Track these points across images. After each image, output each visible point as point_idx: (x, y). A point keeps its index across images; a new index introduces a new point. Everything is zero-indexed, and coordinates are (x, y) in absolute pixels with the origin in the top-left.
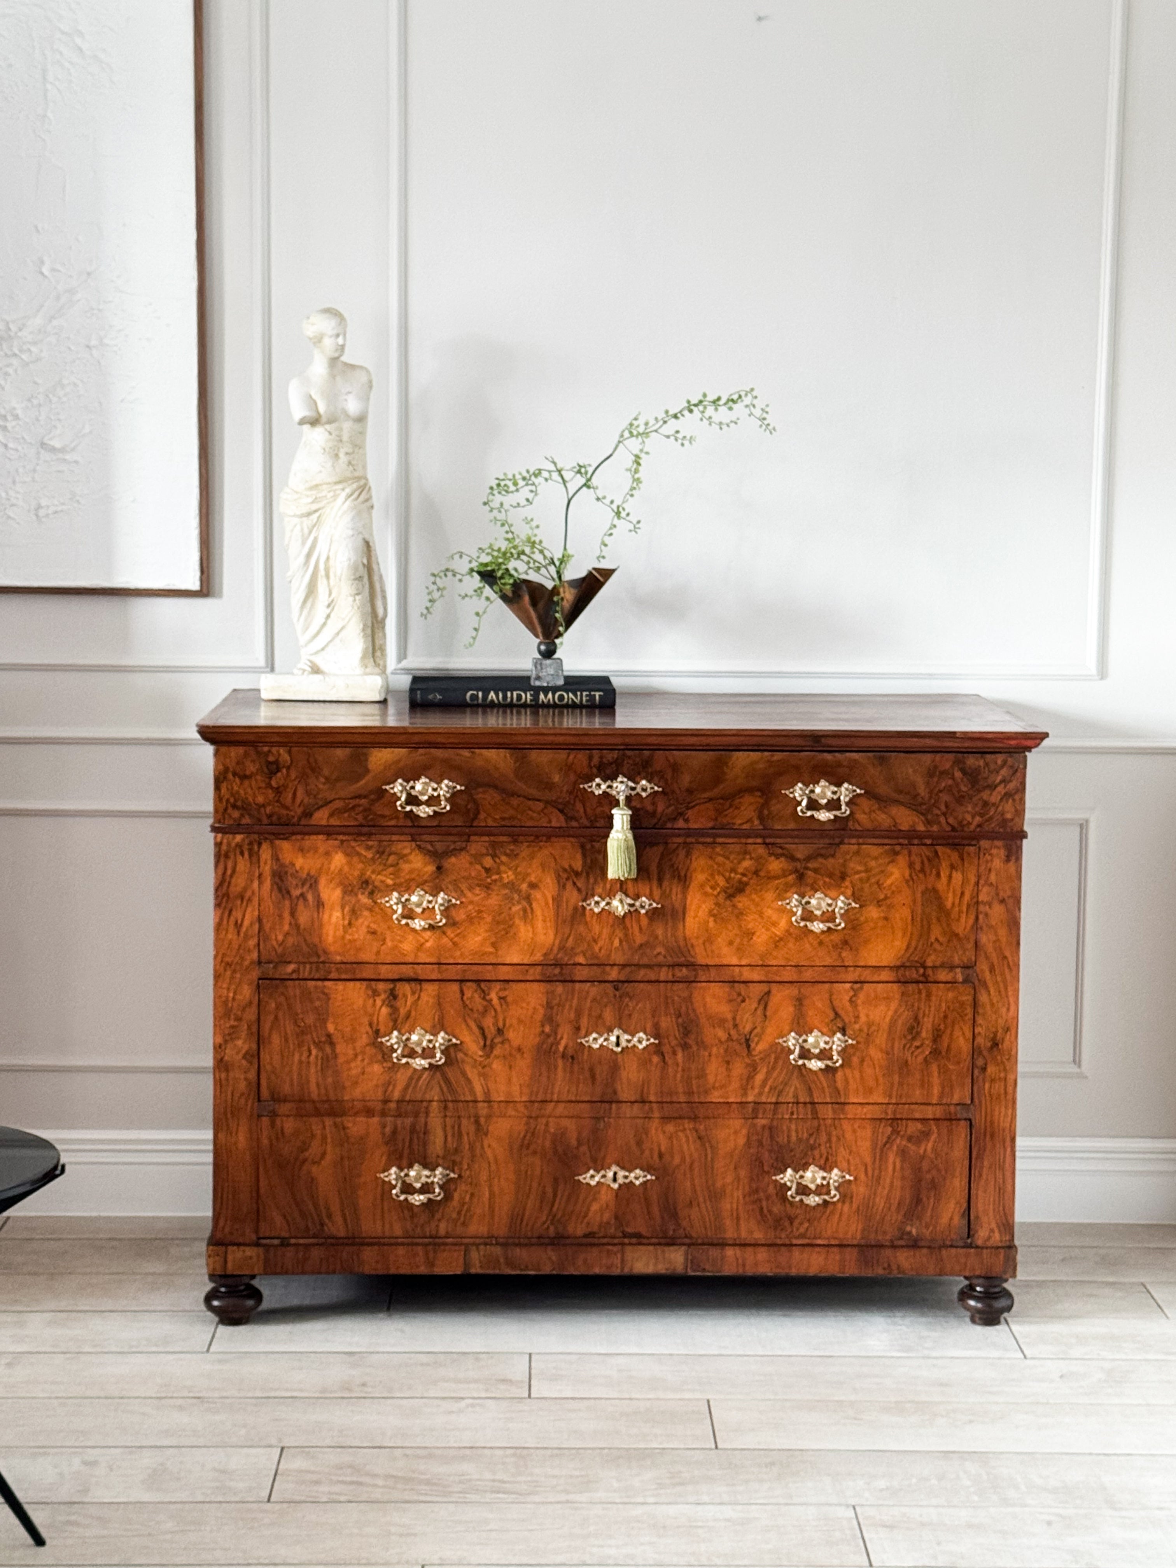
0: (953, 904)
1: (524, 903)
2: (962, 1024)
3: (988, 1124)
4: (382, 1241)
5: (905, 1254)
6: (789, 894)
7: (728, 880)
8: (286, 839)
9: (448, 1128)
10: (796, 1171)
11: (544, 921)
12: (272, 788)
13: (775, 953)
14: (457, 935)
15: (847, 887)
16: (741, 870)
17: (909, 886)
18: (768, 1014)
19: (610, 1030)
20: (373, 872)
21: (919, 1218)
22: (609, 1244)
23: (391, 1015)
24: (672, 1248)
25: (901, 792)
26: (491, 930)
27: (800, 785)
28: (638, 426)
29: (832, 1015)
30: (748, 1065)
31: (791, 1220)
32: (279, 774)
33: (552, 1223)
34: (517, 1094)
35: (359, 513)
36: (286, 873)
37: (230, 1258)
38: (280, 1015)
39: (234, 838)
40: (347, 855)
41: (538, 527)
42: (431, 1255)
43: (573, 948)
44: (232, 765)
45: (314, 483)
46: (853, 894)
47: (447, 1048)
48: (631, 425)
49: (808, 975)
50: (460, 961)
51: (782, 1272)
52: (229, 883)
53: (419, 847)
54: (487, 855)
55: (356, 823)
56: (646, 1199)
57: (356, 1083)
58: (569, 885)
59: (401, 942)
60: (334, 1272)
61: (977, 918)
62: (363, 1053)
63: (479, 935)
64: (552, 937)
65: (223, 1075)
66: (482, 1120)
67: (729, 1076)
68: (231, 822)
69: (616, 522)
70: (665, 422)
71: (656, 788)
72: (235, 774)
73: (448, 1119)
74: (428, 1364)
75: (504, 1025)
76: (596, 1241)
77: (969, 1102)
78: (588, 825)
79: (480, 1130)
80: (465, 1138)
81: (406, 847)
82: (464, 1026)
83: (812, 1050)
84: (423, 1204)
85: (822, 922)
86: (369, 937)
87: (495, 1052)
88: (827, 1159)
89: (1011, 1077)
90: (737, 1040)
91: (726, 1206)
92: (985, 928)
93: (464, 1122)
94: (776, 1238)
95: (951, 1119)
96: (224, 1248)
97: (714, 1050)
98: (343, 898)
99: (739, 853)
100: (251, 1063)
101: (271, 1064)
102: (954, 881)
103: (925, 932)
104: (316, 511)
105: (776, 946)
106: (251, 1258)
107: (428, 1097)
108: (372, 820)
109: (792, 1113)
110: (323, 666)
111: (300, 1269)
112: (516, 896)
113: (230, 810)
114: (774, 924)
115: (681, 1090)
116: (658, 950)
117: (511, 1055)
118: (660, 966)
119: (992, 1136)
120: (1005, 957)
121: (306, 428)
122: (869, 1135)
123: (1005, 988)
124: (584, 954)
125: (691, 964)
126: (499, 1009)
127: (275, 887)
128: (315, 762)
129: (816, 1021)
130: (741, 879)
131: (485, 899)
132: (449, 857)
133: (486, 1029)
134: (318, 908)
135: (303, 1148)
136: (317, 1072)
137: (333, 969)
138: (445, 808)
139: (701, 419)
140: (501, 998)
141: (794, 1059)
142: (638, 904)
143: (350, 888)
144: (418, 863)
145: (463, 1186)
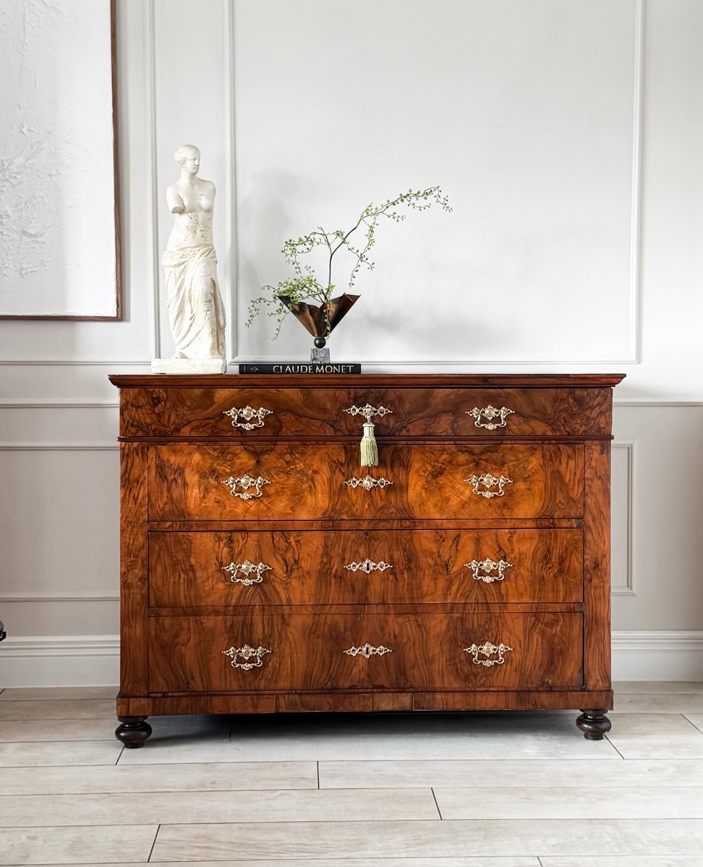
0: (570, 480)
1: (310, 483)
2: (576, 553)
3: (594, 615)
4: (225, 693)
5: (545, 696)
6: (470, 475)
7: (433, 468)
8: (164, 445)
9: (265, 622)
10: (477, 645)
11: (322, 493)
12: (155, 413)
13: (463, 512)
14: (269, 503)
15: (505, 471)
16: (441, 461)
17: (543, 469)
18: (459, 548)
19: (363, 560)
21: (553, 673)
22: (364, 693)
23: (230, 552)
24: (403, 694)
25: (537, 412)
26: (290, 499)
27: (476, 408)
28: (372, 209)
29: (498, 549)
30: (447, 580)
31: (475, 676)
32: (160, 405)
33: (329, 680)
34: (307, 600)
35: (208, 264)
36: (165, 465)
37: (131, 705)
38: (162, 554)
39: (132, 445)
40: (202, 454)
41: (313, 271)
42: (255, 701)
43: (340, 510)
44: (131, 400)
45: (182, 247)
46: (509, 474)
47: (264, 572)
48: (367, 210)
49: (483, 524)
50: (271, 519)
51: (470, 708)
52: (130, 472)
53: (245, 449)
54: (287, 453)
55: (207, 435)
56: (386, 664)
57: (209, 595)
58: (337, 471)
59: (235, 507)
60: (196, 714)
61: (584, 488)
62: (213, 576)
63: (283, 502)
64: (327, 503)
65: (127, 592)
66: (286, 616)
67: (436, 587)
68: (131, 435)
69: (360, 263)
70: (387, 207)
71: (389, 411)
72: (132, 406)
73: (264, 617)
74: (254, 769)
75: (299, 558)
76: (356, 691)
77: (582, 602)
78: (348, 434)
79: (285, 623)
80: (276, 628)
81: (237, 448)
82: (274, 559)
83: (486, 571)
84: (250, 669)
85: (491, 492)
86: (216, 504)
87: (293, 575)
88: (496, 637)
89: (607, 586)
90: (441, 566)
91: (437, 667)
92: (589, 494)
93: (275, 618)
94: (466, 687)
95: (571, 611)
96: (127, 699)
97: (427, 571)
98: (200, 481)
99: (439, 451)
100: (144, 584)
101: (156, 584)
102: (570, 466)
103: (553, 497)
104: (183, 263)
105: (463, 507)
106: (144, 705)
107: (253, 603)
108: (217, 432)
109: (475, 610)
111: (175, 711)
112: (305, 479)
113: (130, 428)
114: (462, 494)
115: (407, 596)
116: (392, 510)
117: (303, 576)
118: (393, 520)
119: (596, 622)
120: (602, 512)
121: (177, 215)
122: (521, 621)
123: (602, 530)
124: (347, 513)
125: (412, 519)
126: (296, 548)
127: (158, 475)
128: (182, 398)
129: (488, 553)
130: (441, 466)
131: (286, 480)
132: (264, 455)
133: (287, 560)
134: (184, 487)
135: (176, 636)
136: (184, 589)
137: (194, 525)
138: (261, 424)
139: (409, 205)
140: (296, 541)
141: (475, 576)
142: (379, 482)
143: (204, 474)
144: (245, 459)
145: (274, 658)
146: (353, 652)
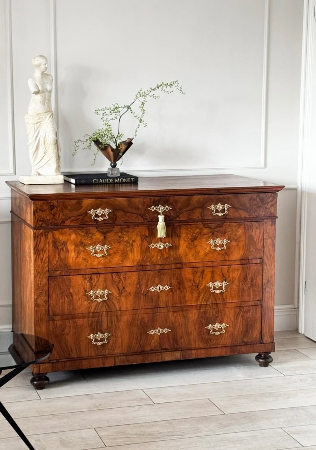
0: (257, 240)
1: (131, 247)
2: (259, 276)
3: (267, 305)
4: (88, 358)
5: (244, 347)
6: (210, 239)
7: (192, 236)
8: (57, 230)
9: (109, 320)
10: (212, 325)
11: (137, 252)
12: (52, 214)
13: (206, 258)
14: (110, 259)
15: (226, 236)
16: (196, 232)
17: (244, 235)
18: (204, 277)
19: (157, 285)
20: (84, 239)
21: (247, 336)
22: (157, 353)
23: (90, 285)
24: (176, 352)
25: (242, 206)
26: (121, 256)
27: (213, 205)
28: (142, 93)
29: (222, 276)
30: (198, 293)
31: (211, 340)
32: (54, 209)
33: (140, 347)
34: (129, 307)
36: (57, 241)
37: (41, 368)
38: (55, 288)
39: (40, 231)
40: (76, 234)
42: (104, 361)
43: (146, 260)
44: (39, 207)
45: (38, 113)
46: (228, 238)
47: (108, 295)
49: (215, 264)
50: (112, 267)
51: (208, 356)
52: (39, 245)
53: (98, 231)
54: (119, 232)
55: (79, 224)
56: (168, 338)
57: (80, 308)
58: (145, 240)
59: (93, 262)
61: (264, 243)
62: (82, 298)
63: (117, 258)
64: (140, 257)
65: (37, 309)
66: (119, 317)
67: (192, 297)
68: (39, 226)
69: (140, 124)
70: (150, 92)
71: (171, 208)
72: (40, 210)
73: (108, 317)
76: (154, 352)
77: (261, 299)
78: (150, 221)
79: (118, 320)
80: (114, 323)
81: (94, 231)
82: (113, 287)
83: (217, 287)
84: (101, 345)
85: (220, 247)
86: (83, 261)
87: (122, 295)
88: (221, 320)
89: (272, 291)
90: (195, 286)
91: (192, 337)
92: (266, 247)
93: (113, 317)
94: (206, 346)
95: (256, 305)
96: (39, 365)
97: (188, 289)
98: (75, 249)
99: (195, 227)
100: (46, 304)
101: (53, 304)
102: (257, 232)
103: (249, 248)
104: (39, 122)
105: (206, 256)
106: (48, 367)
107: (102, 311)
108: (84, 223)
110: (41, 173)
112: (128, 245)
113: (39, 222)
114: (206, 249)
116: (171, 259)
117: (127, 295)
118: (172, 264)
119: (268, 310)
120: (271, 255)
121: (35, 94)
122: (233, 312)
123: (271, 264)
124: (149, 262)
125: (181, 263)
126: (123, 281)
127: (53, 246)
128: (66, 205)
129: (218, 278)
130: (195, 235)
131: (119, 246)
132: (108, 233)
133: (119, 288)
134: (67, 252)
135: (63, 331)
136: (67, 305)
137: (72, 272)
138: (107, 218)
139: (162, 91)
140: (124, 277)
141: (212, 290)
142: (165, 245)
143: (77, 245)
144: (98, 236)
145: (113, 338)
146: (152, 332)
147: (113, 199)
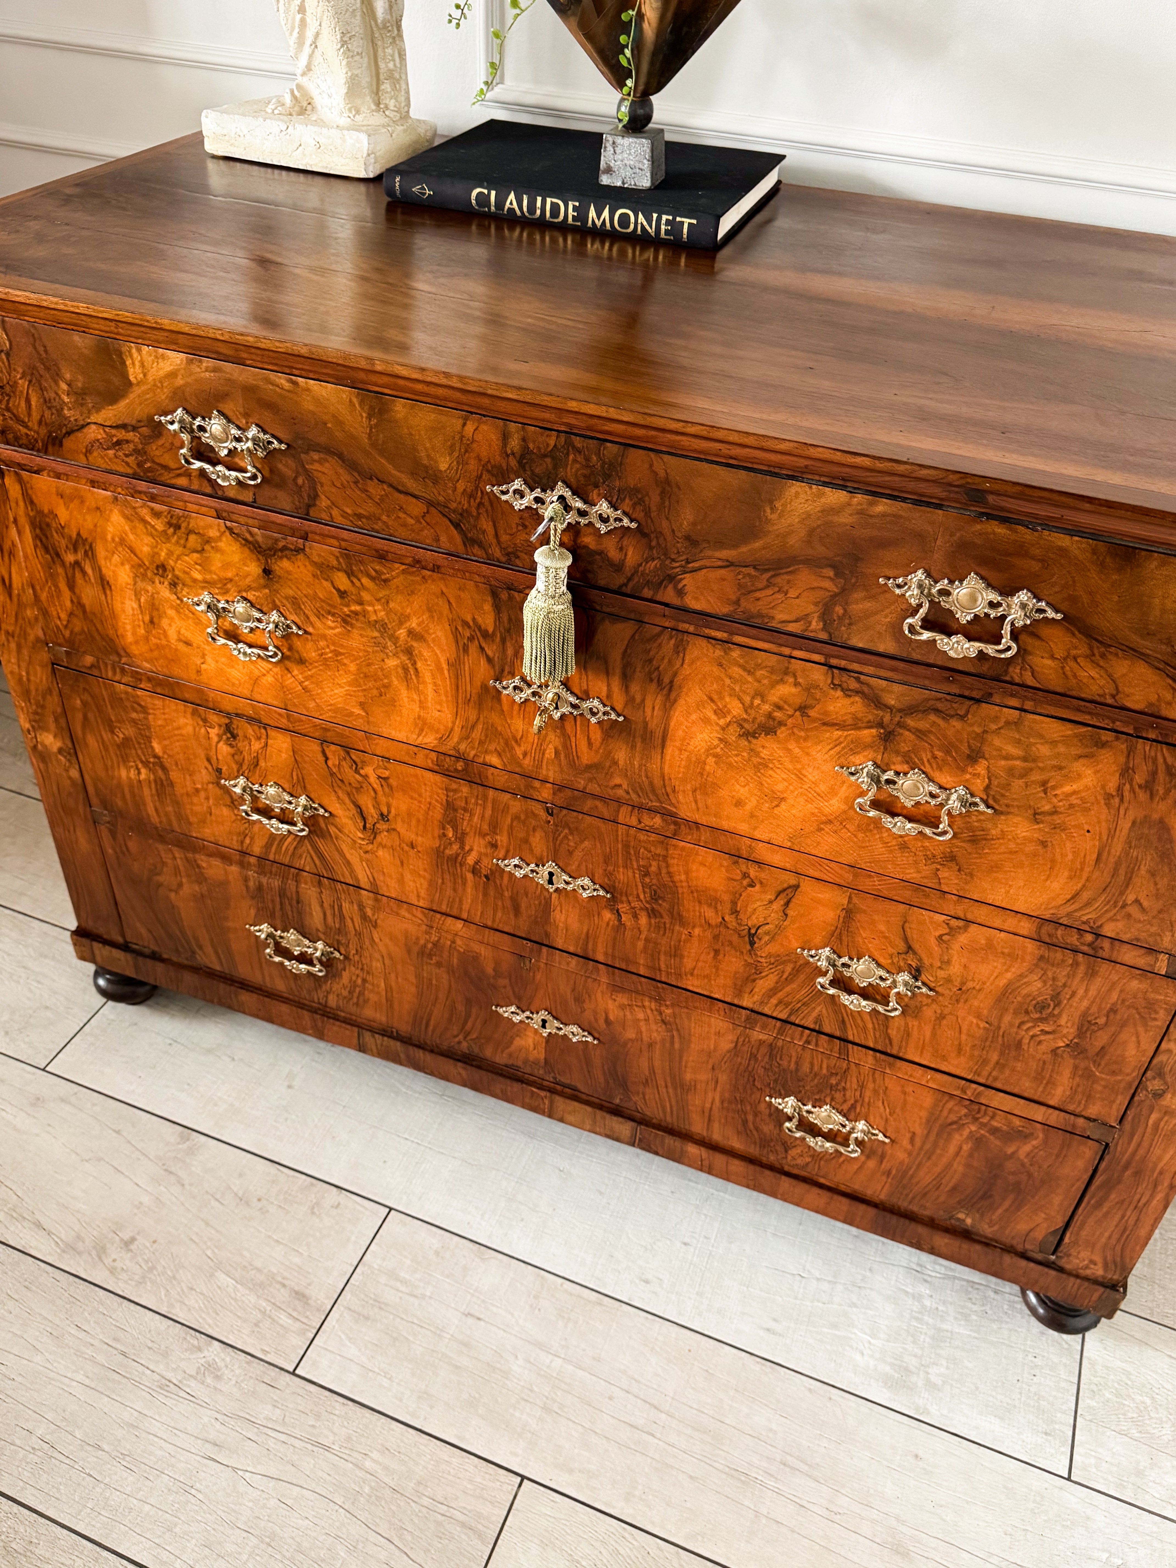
1: (404, 658)
2: (1141, 1029)
4: (262, 990)
5: (946, 1241)
6: (857, 759)
7: (747, 708)
8: (36, 471)
9: (327, 906)
10: (802, 1103)
11: (437, 692)
13: (816, 839)
14: (307, 678)
15: (975, 776)
16: (773, 698)
17: (1108, 805)
18: (790, 912)
19: (540, 863)
20: (170, 554)
21: (982, 1212)
23: (233, 756)
24: (615, 1118)
25: (1149, 634)
26: (355, 683)
29: (902, 947)
30: (748, 964)
31: (786, 1147)
33: (465, 1040)
34: (412, 894)
36: (49, 526)
37: (97, 952)
38: (90, 716)
40: (127, 516)
42: (319, 1023)
43: (482, 742)
46: (987, 788)
47: (312, 817)
49: (870, 883)
50: (317, 715)
53: (230, 530)
54: (338, 569)
56: (585, 1059)
57: (204, 822)
58: (473, 648)
59: (228, 666)
62: (206, 789)
63: (341, 686)
64: (450, 717)
65: (41, 767)
66: (369, 911)
67: (716, 968)
71: (626, 522)
73: (324, 896)
75: (389, 812)
76: (518, 1075)
77: (1114, 1123)
78: (503, 559)
79: (368, 920)
80: (350, 922)
81: (208, 524)
82: (334, 798)
83: (855, 982)
84: (302, 973)
86: (182, 648)
87: (379, 840)
88: (852, 1107)
90: (737, 932)
91: (696, 1101)
93: (346, 906)
94: (761, 1154)
95: (1074, 1132)
96: (90, 940)
97: (697, 931)
98: (135, 583)
100: (70, 761)
101: (94, 770)
103: (1118, 882)
105: (821, 828)
106: (120, 959)
107: (296, 864)
109: (808, 1041)
112: (391, 645)
114: (822, 797)
115: (641, 961)
117: (401, 848)
118: (619, 802)
119: (1139, 1171)
122: (927, 1104)
124: (500, 754)
125: (670, 816)
126: (379, 791)
127: (39, 543)
128: (46, 351)
129: (871, 947)
130: (771, 712)
131: (343, 636)
132: (281, 558)
133: (364, 808)
135: (155, 872)
136: (152, 795)
137: (143, 677)
138: (254, 477)
140: (379, 777)
141: (822, 984)
142: (585, 707)
143: (142, 570)
144: (234, 557)
145: (353, 968)
146: (512, 1014)
147: (282, 380)
